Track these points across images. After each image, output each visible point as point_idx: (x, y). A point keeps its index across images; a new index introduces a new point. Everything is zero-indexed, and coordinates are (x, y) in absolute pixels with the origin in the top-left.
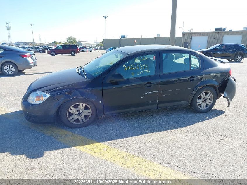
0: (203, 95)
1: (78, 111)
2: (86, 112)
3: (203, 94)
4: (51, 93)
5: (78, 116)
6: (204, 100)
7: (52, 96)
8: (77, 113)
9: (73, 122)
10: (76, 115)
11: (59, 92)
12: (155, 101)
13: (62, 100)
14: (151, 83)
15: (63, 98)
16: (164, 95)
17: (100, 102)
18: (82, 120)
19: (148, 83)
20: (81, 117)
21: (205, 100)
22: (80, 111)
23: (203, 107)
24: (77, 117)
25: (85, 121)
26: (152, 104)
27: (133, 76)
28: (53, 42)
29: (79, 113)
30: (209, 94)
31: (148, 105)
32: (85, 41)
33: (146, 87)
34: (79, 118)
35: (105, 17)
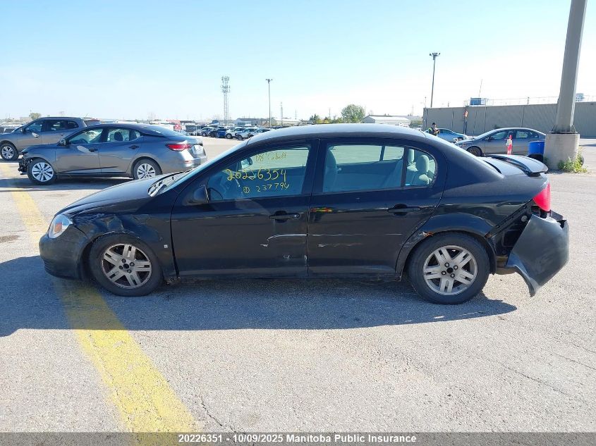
0: (443, 257)
1: (124, 261)
2: (141, 266)
3: (441, 253)
4: (73, 218)
5: (125, 271)
6: (446, 269)
7: (75, 224)
8: (122, 264)
9: (116, 281)
10: (120, 267)
11: (88, 217)
12: (301, 256)
13: (91, 234)
14: (286, 214)
15: (92, 231)
16: (321, 246)
17: (166, 246)
18: (134, 281)
19: (278, 213)
20: (131, 274)
21: (450, 270)
22: (128, 262)
23: (446, 288)
24: (122, 273)
25: (140, 284)
26: (291, 264)
27: (246, 193)
28: (311, 119)
29: (126, 266)
30: (463, 254)
31: (283, 264)
32: (385, 116)
33: (274, 221)
34: (128, 275)
35: (435, 55)
